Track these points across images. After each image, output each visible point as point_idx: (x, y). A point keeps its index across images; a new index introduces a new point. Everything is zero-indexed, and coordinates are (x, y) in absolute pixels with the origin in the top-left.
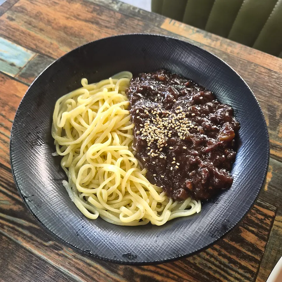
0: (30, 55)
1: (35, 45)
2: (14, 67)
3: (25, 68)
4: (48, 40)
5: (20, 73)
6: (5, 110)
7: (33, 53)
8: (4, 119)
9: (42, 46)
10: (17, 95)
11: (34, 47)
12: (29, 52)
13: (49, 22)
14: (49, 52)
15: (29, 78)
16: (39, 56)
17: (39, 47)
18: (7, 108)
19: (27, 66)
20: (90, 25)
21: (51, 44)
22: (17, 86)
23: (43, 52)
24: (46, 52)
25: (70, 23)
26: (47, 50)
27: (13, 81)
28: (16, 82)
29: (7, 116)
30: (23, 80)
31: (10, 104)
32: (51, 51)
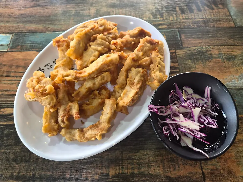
0: (10, 36)
1: (9, 30)
2: (4, 46)
3: (11, 44)
4: (15, 25)
5: (10, 47)
6: (13, 69)
7: (10, 35)
8: (16, 73)
9: (13, 29)
10: (15, 58)
11: (9, 31)
12: (8, 35)
13: (10, 16)
14: (20, 30)
15: (17, 48)
16: (16, 35)
17: (12, 30)
18: (13, 67)
19: (12, 42)
20: (36, 8)
21: (19, 26)
22: (12, 55)
23: (16, 32)
24: (18, 31)
25: (23, 12)
26: (18, 29)
27: (8, 53)
28: (10, 53)
29: (17, 71)
30: (13, 50)
31: (14, 64)
32: (21, 29)
